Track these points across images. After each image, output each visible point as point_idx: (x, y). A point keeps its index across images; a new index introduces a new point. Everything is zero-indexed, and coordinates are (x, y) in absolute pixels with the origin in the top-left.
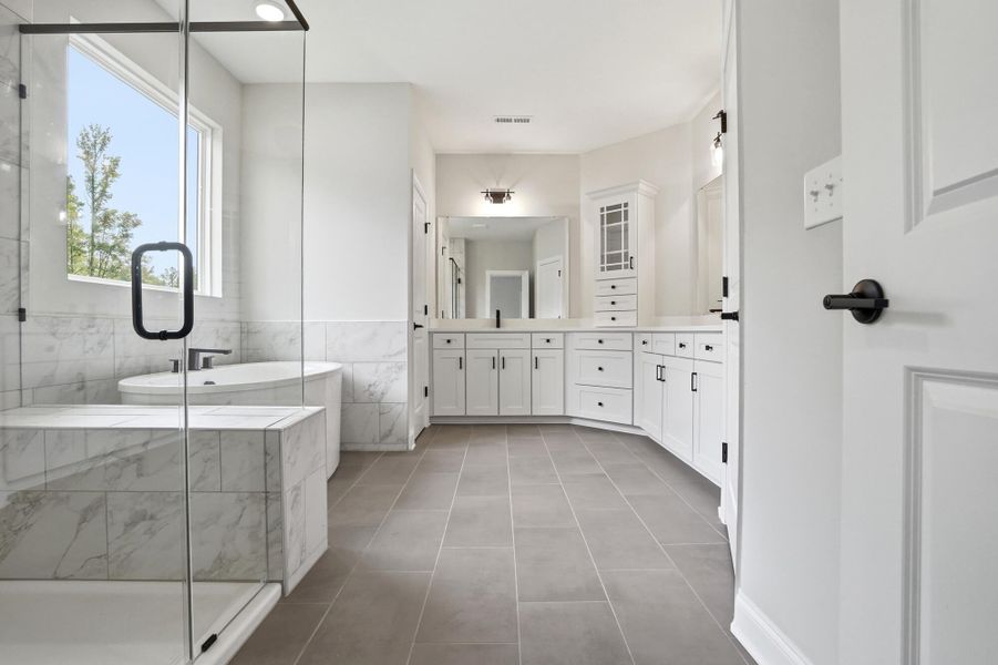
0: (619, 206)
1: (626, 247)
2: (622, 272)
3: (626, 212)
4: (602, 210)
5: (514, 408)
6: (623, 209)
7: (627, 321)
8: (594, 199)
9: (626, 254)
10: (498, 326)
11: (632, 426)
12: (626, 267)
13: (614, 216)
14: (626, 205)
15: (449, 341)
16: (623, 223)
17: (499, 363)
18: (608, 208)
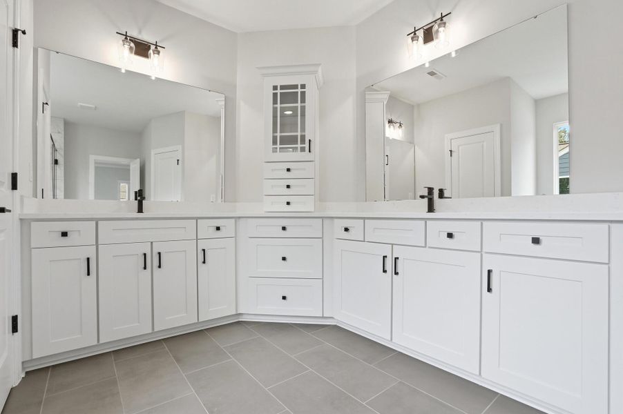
0: (295, 87)
1: (303, 129)
2: (298, 155)
3: (303, 94)
4: (275, 88)
5: (175, 319)
6: (299, 90)
7: (303, 205)
8: (264, 75)
9: (303, 138)
10: (140, 210)
11: (323, 317)
12: (303, 149)
13: (289, 96)
14: (303, 86)
15: (64, 234)
16: (299, 105)
17: (151, 261)
18: (283, 87)
